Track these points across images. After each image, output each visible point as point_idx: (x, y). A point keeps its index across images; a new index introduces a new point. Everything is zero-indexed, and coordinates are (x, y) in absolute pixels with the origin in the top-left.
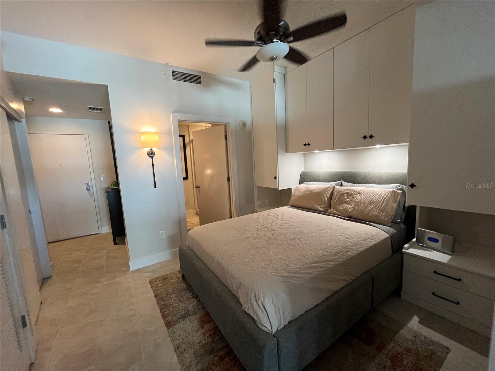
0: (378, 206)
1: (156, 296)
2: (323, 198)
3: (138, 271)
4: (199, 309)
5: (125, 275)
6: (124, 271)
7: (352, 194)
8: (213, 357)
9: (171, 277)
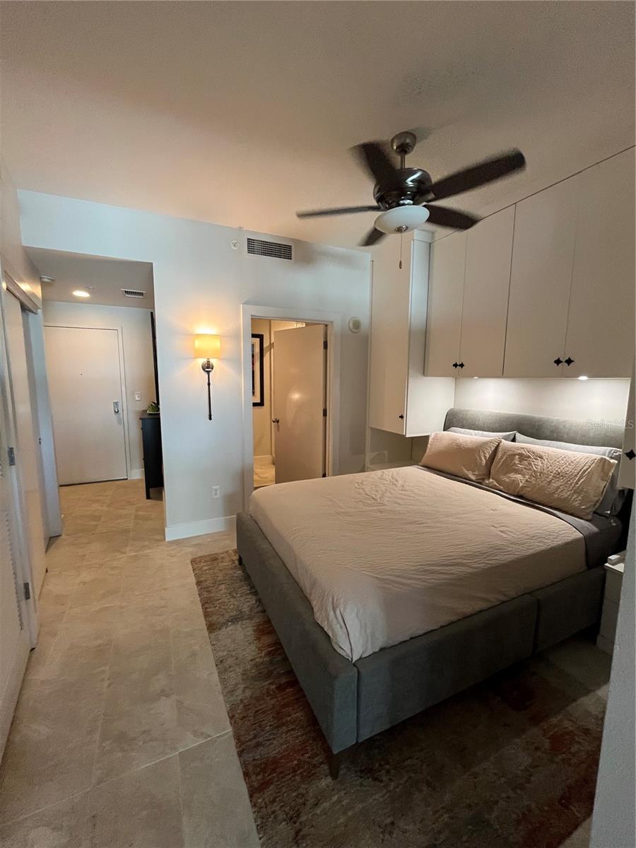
0: (571, 484)
1: (198, 583)
2: (478, 458)
3: (178, 543)
4: (258, 612)
5: (158, 546)
6: (157, 540)
7: (529, 457)
8: (270, 684)
9: (223, 558)
